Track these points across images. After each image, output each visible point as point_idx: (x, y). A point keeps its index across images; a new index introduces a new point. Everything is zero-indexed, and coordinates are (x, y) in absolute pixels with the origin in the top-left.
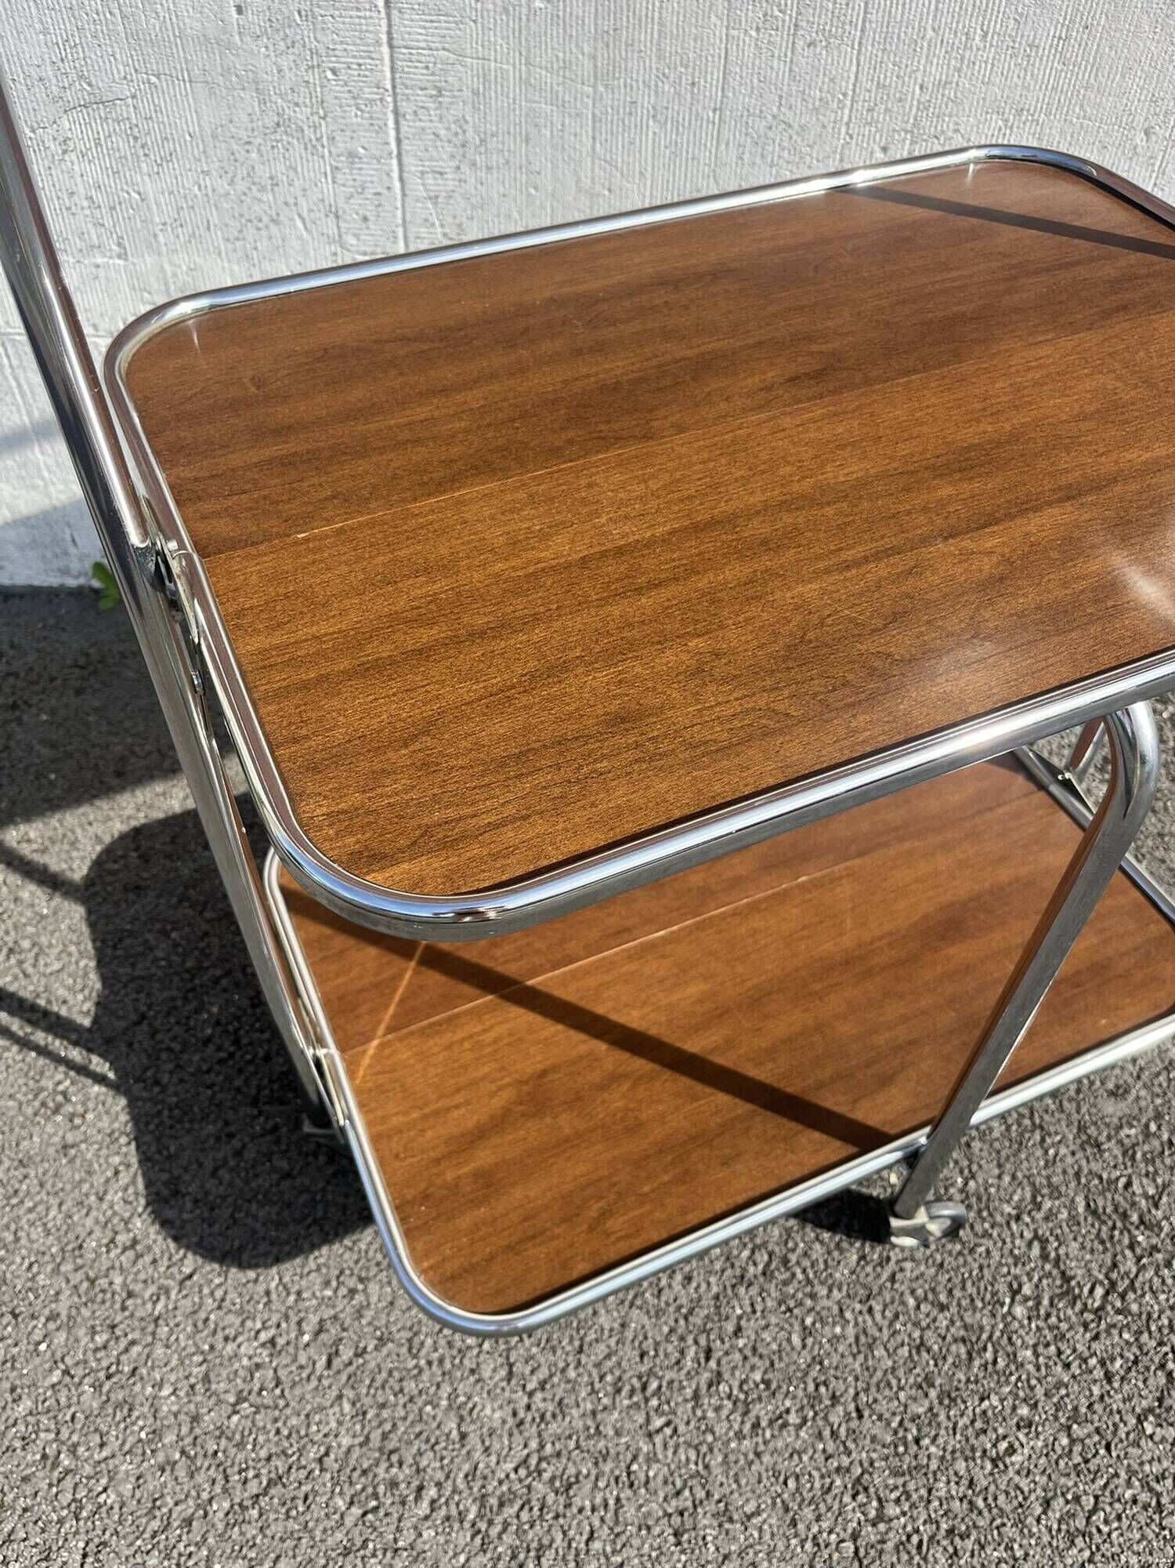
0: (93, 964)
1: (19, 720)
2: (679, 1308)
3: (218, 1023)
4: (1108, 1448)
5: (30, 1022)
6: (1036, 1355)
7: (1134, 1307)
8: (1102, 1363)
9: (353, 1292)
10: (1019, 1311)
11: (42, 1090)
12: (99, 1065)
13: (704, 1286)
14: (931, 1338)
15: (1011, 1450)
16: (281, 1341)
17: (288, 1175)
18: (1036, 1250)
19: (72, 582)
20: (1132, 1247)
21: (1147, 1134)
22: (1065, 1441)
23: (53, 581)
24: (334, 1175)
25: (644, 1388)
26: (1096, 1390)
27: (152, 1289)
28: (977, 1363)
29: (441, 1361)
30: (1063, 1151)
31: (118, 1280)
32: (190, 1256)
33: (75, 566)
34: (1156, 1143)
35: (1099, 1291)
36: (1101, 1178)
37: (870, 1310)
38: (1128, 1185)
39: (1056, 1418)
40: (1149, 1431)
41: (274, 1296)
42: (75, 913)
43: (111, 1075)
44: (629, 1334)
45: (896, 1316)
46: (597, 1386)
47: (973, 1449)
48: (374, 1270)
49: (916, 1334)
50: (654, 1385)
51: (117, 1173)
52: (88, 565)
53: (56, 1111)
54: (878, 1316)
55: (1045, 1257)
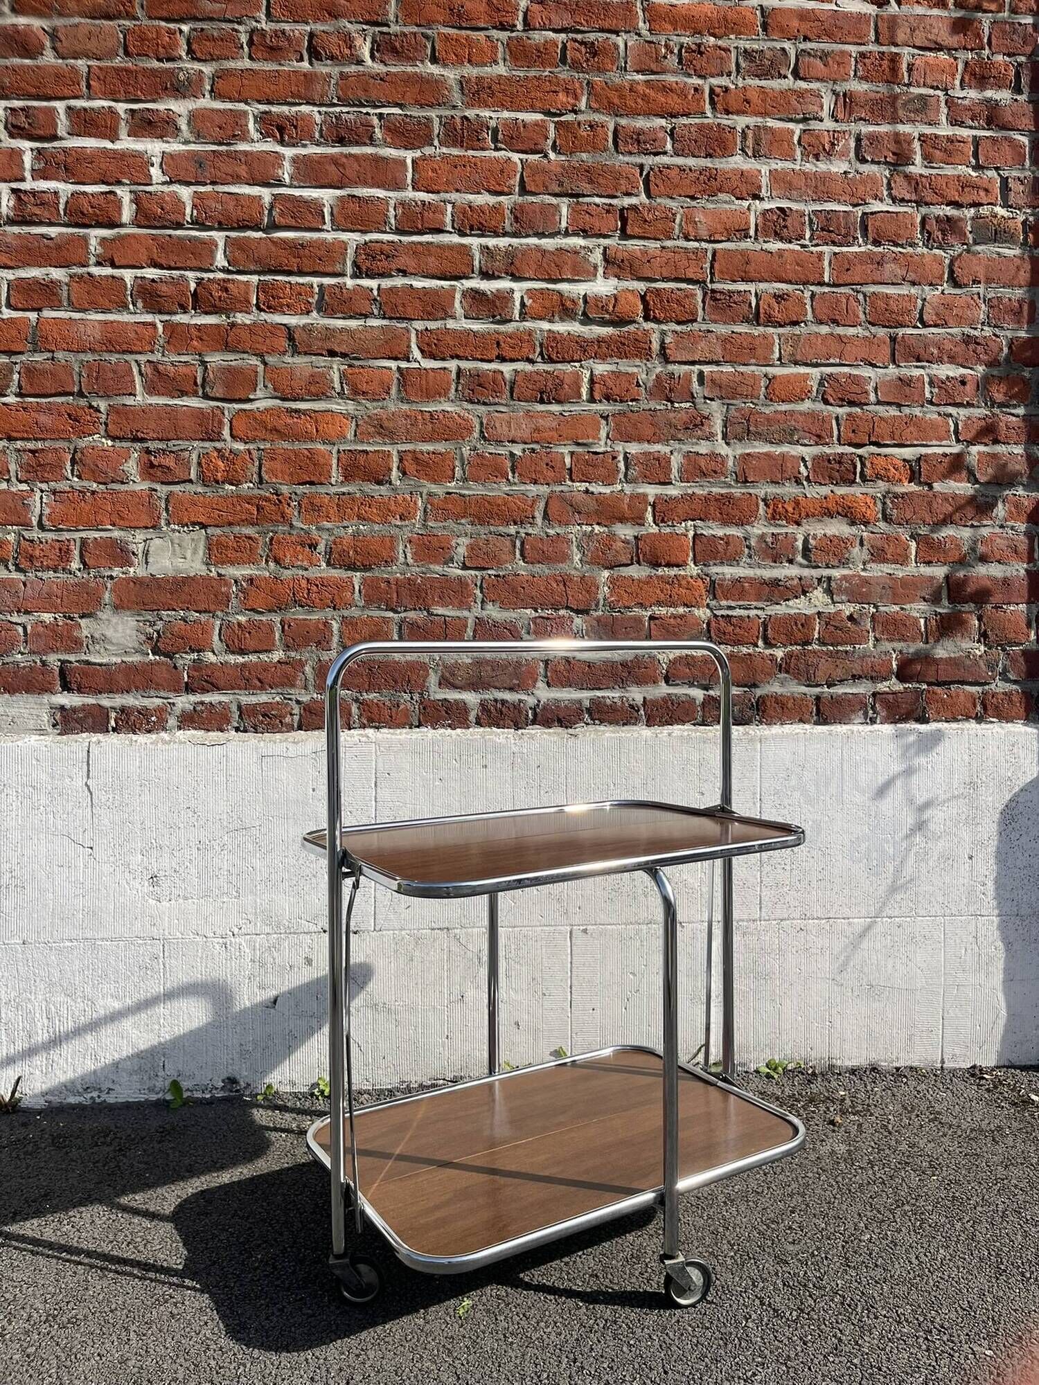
0: (181, 1245)
1: (124, 1155)
2: (555, 1346)
3: (262, 1261)
4: (810, 1369)
5: (144, 1270)
6: (763, 1339)
7: (816, 1317)
8: (801, 1339)
9: (358, 1356)
10: (750, 1325)
11: (155, 1294)
12: (188, 1282)
13: (569, 1336)
14: (702, 1340)
15: (754, 1374)
16: (317, 1378)
17: (313, 1315)
18: (757, 1302)
19: (154, 1097)
20: (810, 1296)
21: (813, 1255)
22: (784, 1368)
23: (142, 1098)
24: (340, 1313)
25: (539, 1377)
26: (799, 1349)
27: (234, 1365)
28: (730, 1346)
29: (416, 1377)
30: (767, 1265)
31: (213, 1363)
32: (256, 1351)
33: (159, 1084)
34: (819, 1258)
35: (795, 1313)
36: (790, 1273)
37: (667, 1334)
38: (806, 1273)
39: (778, 1360)
40: (831, 1359)
41: (310, 1361)
42: (169, 1226)
43: (198, 1286)
44: (527, 1357)
45: (682, 1334)
46: (511, 1378)
47: (733, 1377)
48: (370, 1346)
49: (694, 1340)
50: (545, 1375)
51: (206, 1323)
52: (167, 1083)
53: (166, 1302)
54: (672, 1337)
55: (762, 1304)
